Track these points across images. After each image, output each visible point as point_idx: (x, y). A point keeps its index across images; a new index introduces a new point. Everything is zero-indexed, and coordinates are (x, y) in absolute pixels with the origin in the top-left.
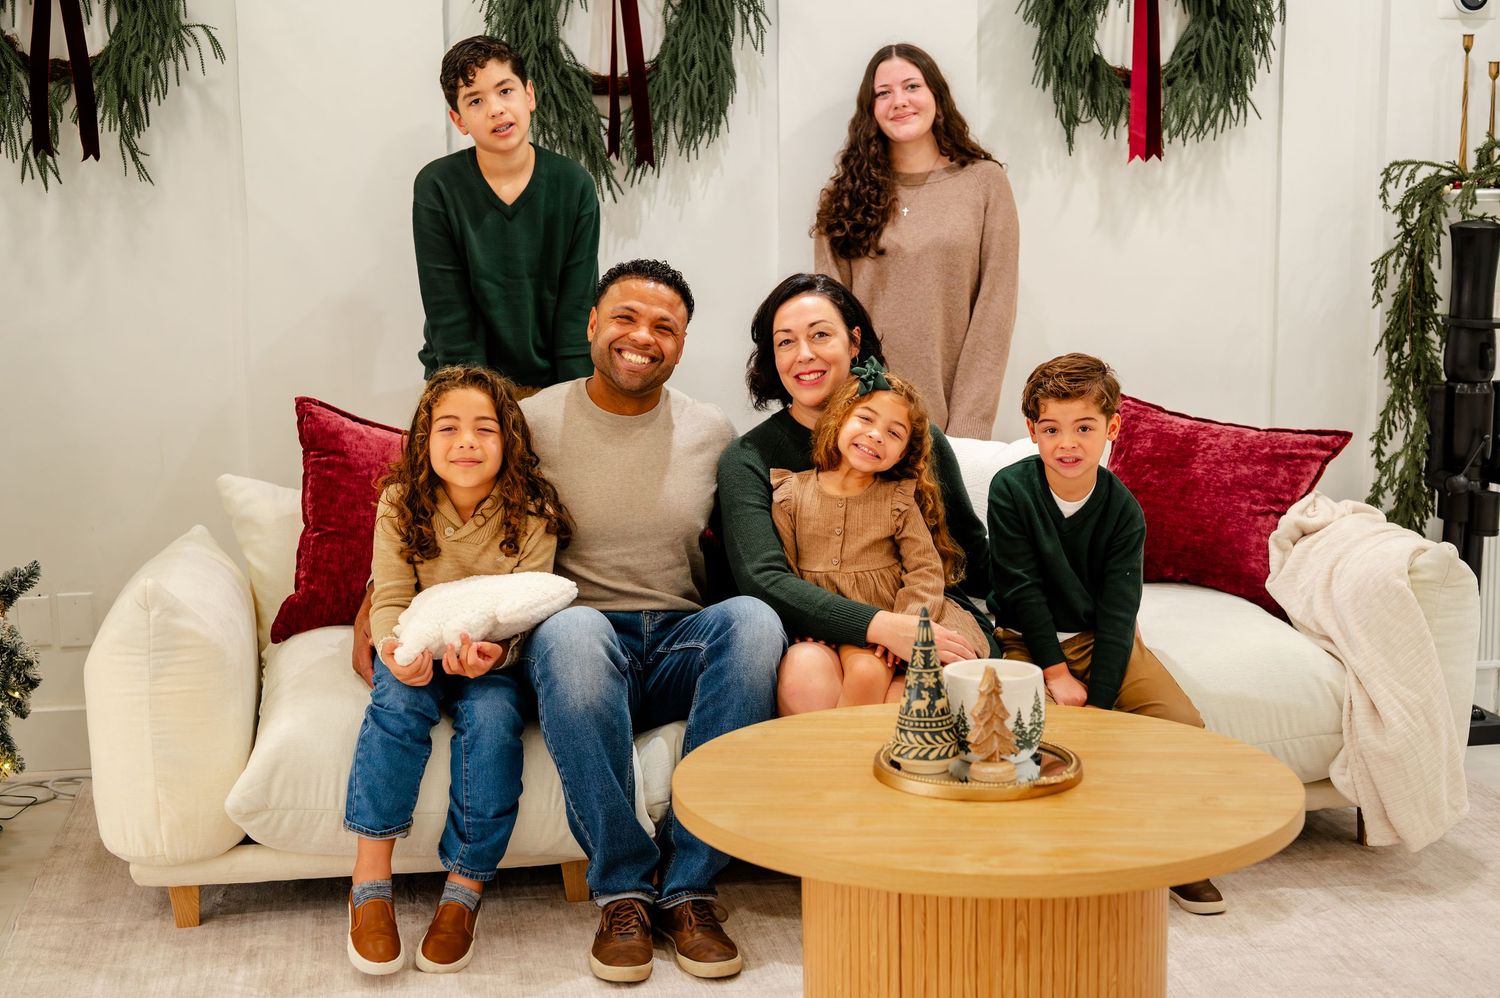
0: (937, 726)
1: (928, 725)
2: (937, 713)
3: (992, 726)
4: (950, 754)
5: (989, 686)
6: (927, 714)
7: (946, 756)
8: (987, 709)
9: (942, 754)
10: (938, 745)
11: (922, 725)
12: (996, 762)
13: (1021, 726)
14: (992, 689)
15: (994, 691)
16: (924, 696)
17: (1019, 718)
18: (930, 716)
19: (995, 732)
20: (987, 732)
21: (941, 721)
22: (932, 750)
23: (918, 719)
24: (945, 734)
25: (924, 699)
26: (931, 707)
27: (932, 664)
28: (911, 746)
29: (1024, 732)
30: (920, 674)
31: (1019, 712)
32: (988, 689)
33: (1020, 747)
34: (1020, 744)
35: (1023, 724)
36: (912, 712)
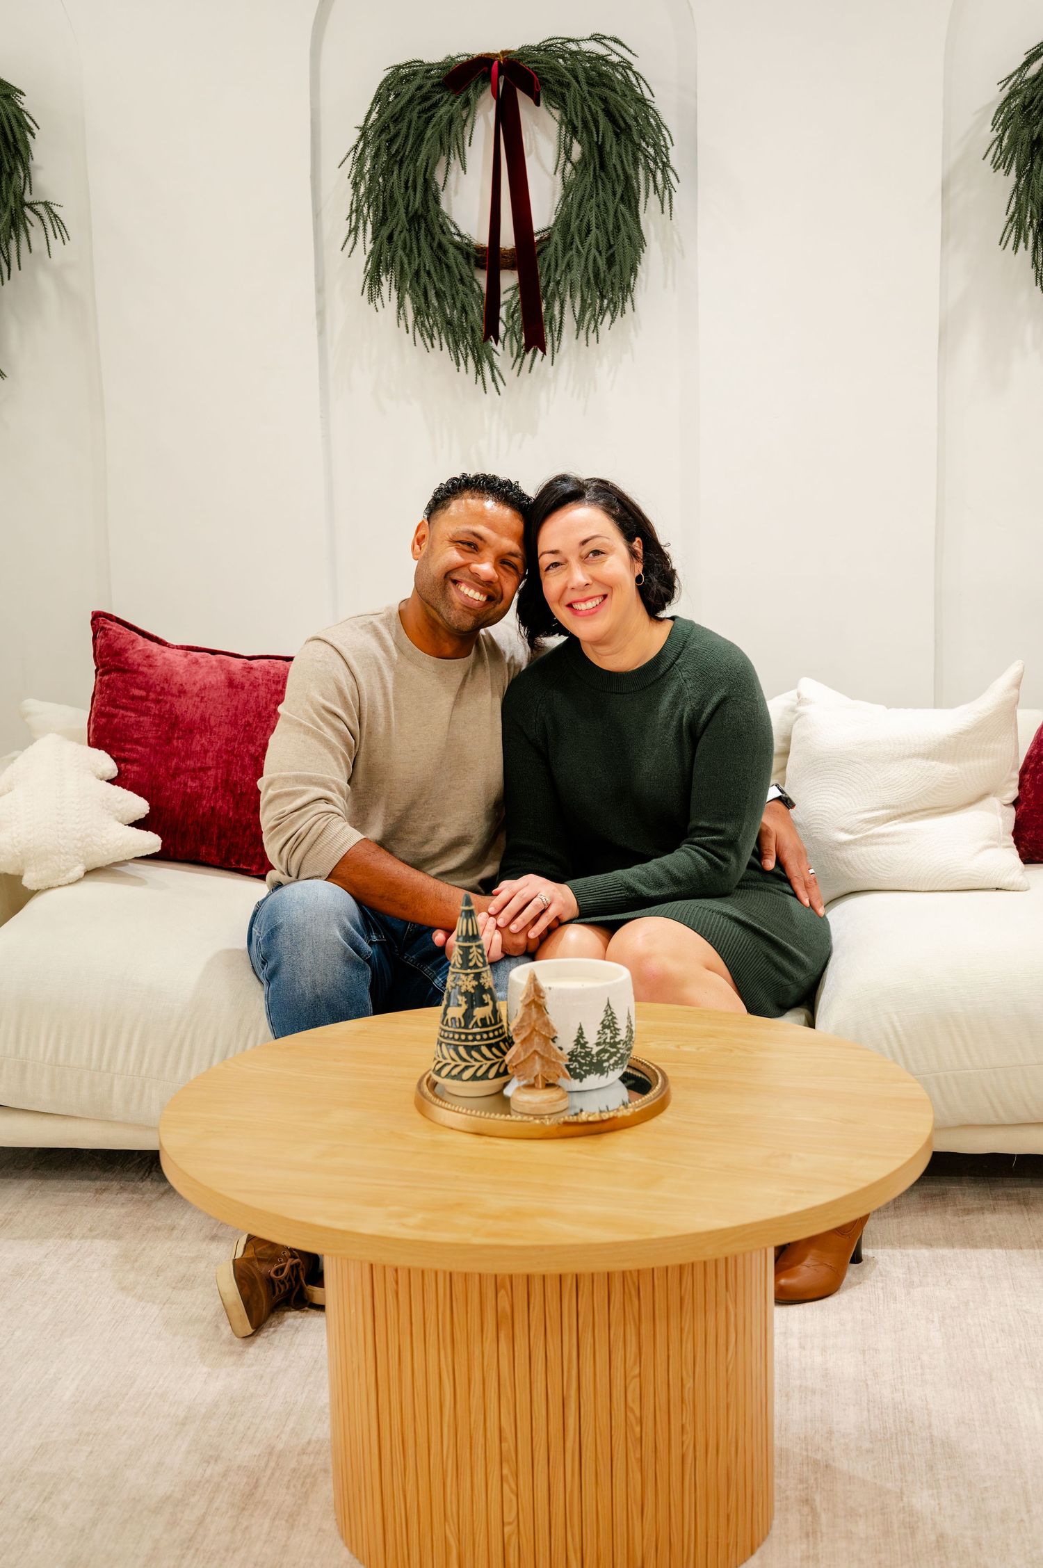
0: (474, 1040)
1: (463, 1037)
2: (476, 1022)
3: (532, 1046)
4: (492, 1073)
5: (527, 996)
6: (463, 1025)
7: (484, 1077)
8: (525, 1024)
9: (479, 1073)
10: (474, 1063)
11: (457, 1036)
12: (538, 1089)
13: (584, 1046)
14: (531, 998)
15: (533, 1001)
16: (460, 1003)
17: (581, 1035)
18: (466, 1027)
19: (535, 1052)
20: (525, 1051)
21: (487, 1033)
22: (466, 1068)
23: (452, 1029)
24: (485, 1050)
25: (459, 1005)
26: (468, 1016)
27: (471, 964)
28: (444, 1062)
29: (588, 1054)
31: (581, 1028)
32: (525, 998)
33: (585, 1071)
34: (584, 1068)
35: (586, 1043)
36: (447, 1020)
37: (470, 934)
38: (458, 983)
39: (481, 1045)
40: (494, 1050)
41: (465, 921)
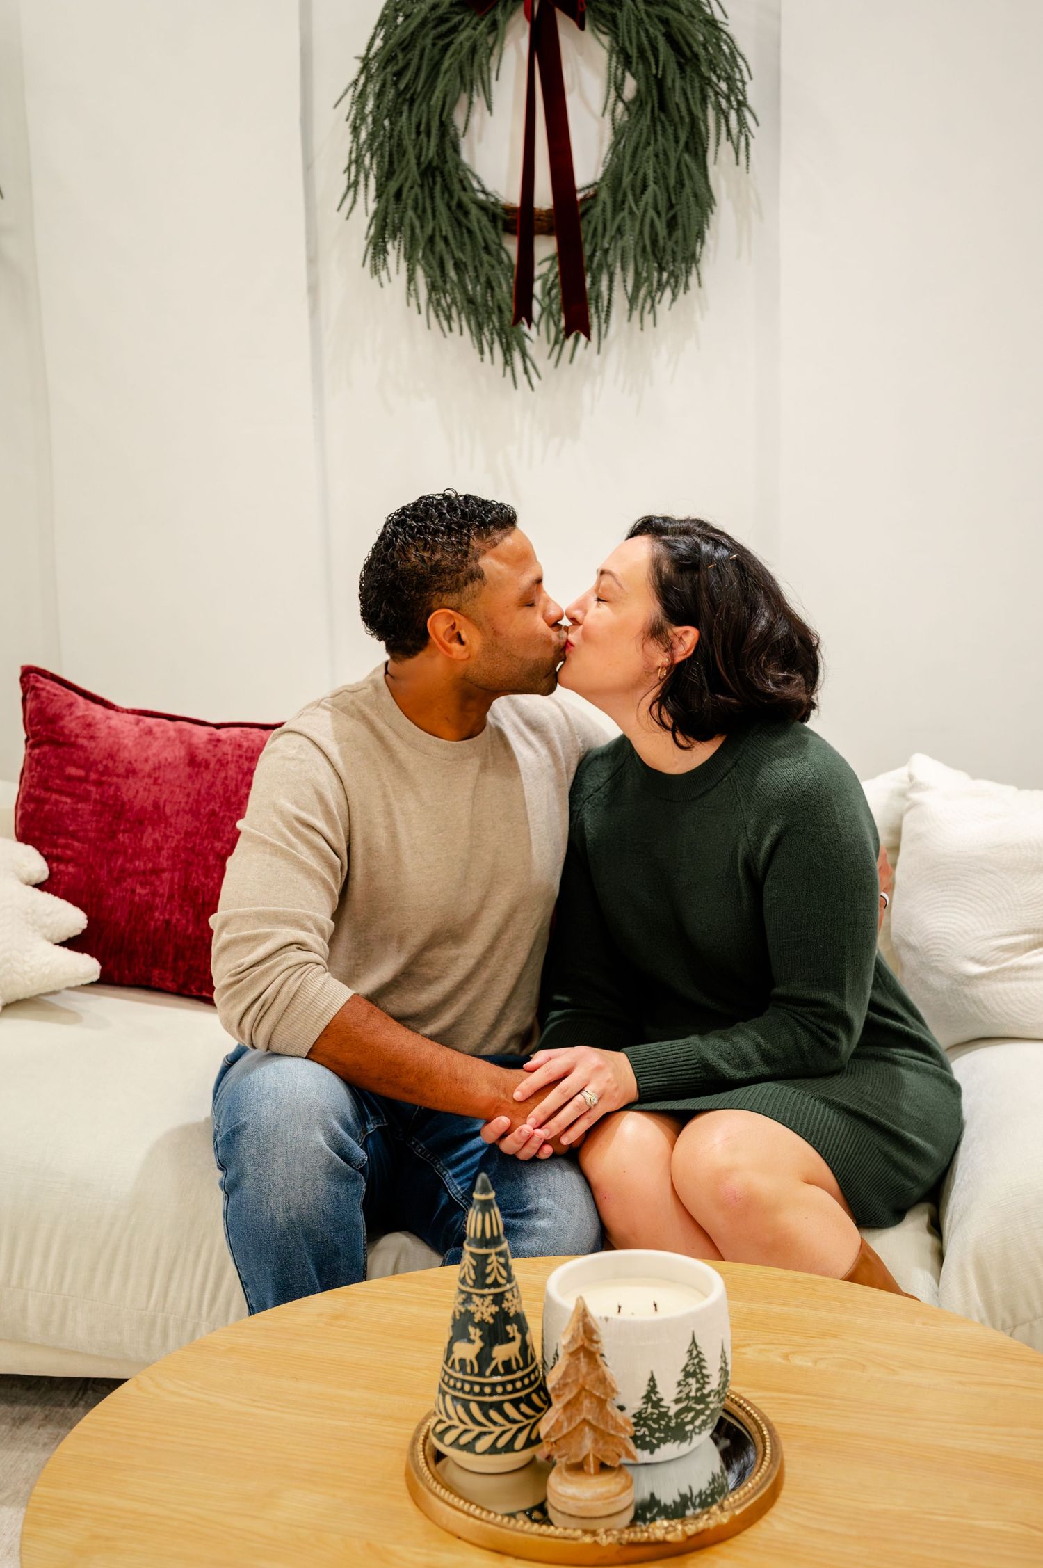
0: (493, 1393)
1: (477, 1389)
2: (496, 1366)
3: (579, 1411)
4: (519, 1443)
5: (573, 1339)
6: (476, 1370)
7: (509, 1448)
8: (569, 1380)
9: (501, 1443)
10: (492, 1428)
11: (467, 1387)
12: (590, 1474)
13: (657, 1404)
14: (579, 1343)
15: (582, 1348)
16: (472, 1337)
17: (653, 1388)
18: (481, 1374)
19: (585, 1421)
20: (570, 1420)
21: (513, 1382)
22: (482, 1434)
23: (460, 1375)
24: (508, 1408)
25: (472, 1342)
26: (484, 1357)
27: (489, 1280)
28: (449, 1423)
29: (663, 1415)
30: (470, 1294)
31: (652, 1379)
32: (570, 1342)
33: (657, 1439)
34: (657, 1435)
35: (661, 1400)
36: (454, 1361)
37: (488, 1235)
38: (469, 1308)
39: (502, 1402)
40: (523, 1407)
41: (480, 1217)
